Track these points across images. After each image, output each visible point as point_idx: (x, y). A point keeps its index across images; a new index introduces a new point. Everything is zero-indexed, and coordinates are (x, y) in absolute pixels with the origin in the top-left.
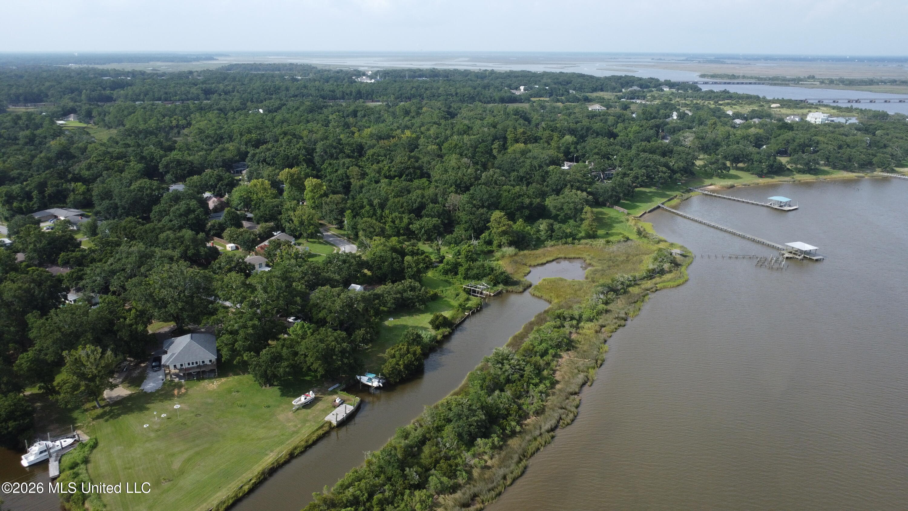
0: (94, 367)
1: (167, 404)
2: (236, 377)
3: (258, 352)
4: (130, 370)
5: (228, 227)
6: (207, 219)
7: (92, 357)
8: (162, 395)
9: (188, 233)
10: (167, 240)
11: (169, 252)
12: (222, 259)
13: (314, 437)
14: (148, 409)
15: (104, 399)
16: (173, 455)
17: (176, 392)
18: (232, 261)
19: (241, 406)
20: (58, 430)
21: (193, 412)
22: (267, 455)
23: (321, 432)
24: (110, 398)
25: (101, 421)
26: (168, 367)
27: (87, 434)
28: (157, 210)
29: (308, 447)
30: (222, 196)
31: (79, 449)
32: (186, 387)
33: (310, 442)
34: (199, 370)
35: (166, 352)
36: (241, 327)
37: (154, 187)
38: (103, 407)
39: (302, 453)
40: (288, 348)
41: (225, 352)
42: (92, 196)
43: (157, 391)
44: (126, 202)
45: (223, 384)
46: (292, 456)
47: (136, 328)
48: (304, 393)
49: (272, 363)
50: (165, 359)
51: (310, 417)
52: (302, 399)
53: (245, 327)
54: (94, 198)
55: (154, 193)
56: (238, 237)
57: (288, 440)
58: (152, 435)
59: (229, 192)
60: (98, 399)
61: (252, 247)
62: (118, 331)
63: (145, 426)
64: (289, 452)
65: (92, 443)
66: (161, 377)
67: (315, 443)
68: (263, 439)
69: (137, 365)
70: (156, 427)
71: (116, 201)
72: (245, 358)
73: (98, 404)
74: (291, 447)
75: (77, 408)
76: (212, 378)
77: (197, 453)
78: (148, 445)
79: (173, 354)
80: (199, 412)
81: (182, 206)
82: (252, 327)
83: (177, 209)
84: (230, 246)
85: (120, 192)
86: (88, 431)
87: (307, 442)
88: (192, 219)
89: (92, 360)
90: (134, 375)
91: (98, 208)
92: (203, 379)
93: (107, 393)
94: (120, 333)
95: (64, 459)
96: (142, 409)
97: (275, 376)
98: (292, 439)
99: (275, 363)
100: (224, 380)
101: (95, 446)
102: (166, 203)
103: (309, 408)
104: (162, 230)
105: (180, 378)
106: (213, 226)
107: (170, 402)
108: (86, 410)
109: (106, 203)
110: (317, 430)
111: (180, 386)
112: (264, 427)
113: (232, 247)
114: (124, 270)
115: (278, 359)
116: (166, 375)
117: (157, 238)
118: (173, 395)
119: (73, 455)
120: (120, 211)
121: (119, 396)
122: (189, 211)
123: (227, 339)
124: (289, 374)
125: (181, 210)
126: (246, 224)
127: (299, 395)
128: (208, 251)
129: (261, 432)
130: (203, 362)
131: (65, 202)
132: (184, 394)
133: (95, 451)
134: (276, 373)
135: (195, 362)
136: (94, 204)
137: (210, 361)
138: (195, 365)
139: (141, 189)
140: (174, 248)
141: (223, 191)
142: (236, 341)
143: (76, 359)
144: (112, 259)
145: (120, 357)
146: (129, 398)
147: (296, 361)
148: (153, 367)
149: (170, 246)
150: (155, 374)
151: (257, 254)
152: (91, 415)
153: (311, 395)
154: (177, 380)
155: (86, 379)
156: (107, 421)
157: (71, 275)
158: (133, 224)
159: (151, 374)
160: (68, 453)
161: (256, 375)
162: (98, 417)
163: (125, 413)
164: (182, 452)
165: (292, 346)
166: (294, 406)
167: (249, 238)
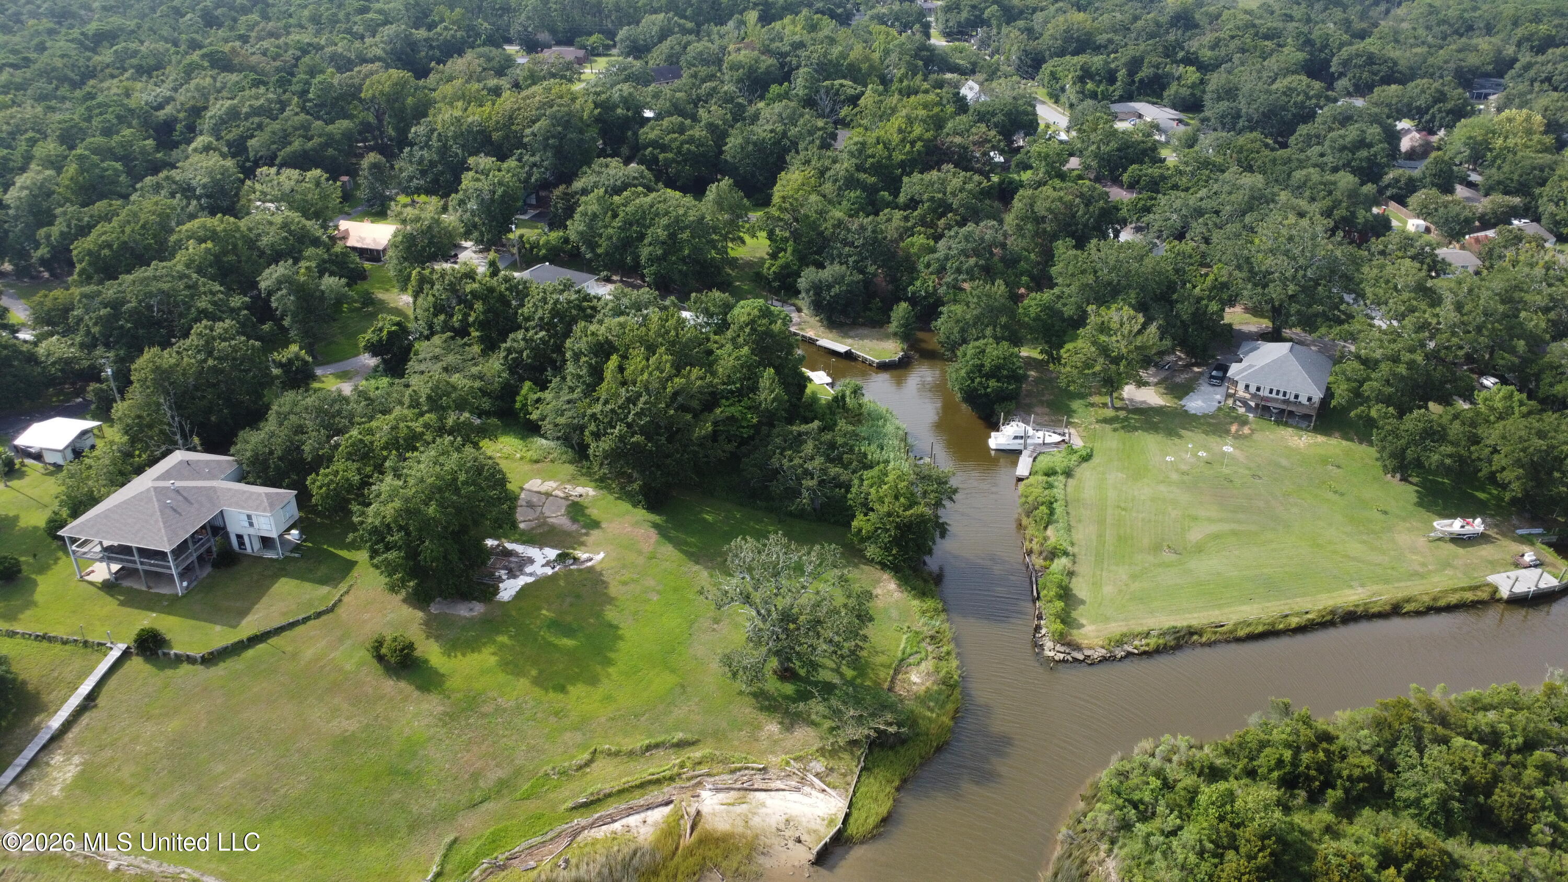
0: (1124, 343)
1: (1213, 441)
2: (1344, 443)
3: (1401, 414)
4: (1174, 369)
5: (1424, 187)
6: (1388, 166)
7: (1127, 327)
8: (1210, 424)
9: (1346, 180)
10: (1305, 183)
11: (1303, 204)
12: (1392, 240)
13: (1453, 599)
14: (1180, 437)
15: (1122, 399)
16: (1195, 518)
17: (1234, 428)
18: (1412, 246)
19: (1336, 492)
20: (1046, 418)
21: (1250, 469)
22: (1351, 587)
23: (1469, 596)
24: (1131, 400)
25: (1107, 427)
26: (1236, 383)
27: (1082, 437)
28: (1305, 132)
29: (1432, 609)
30: (1432, 132)
31: (1064, 453)
32: (1254, 426)
33: (1442, 603)
34: (1284, 407)
35: (1241, 361)
36: (1387, 358)
37: (1312, 93)
38: (1117, 409)
39: (1418, 613)
40: (1463, 424)
41: (1342, 392)
42: (1204, 92)
43: (1205, 416)
44: (1257, 110)
45: (1316, 444)
46: (1395, 611)
47: (1207, 306)
48: (1463, 517)
49: (1423, 439)
50: (1234, 370)
51: (1458, 562)
52: (1456, 525)
53: (1395, 359)
54: (1207, 97)
55: (1308, 103)
56: (1436, 210)
57: (1399, 580)
58: (1174, 476)
59: (1450, 127)
60: (1115, 395)
61: (1458, 234)
62: (1177, 302)
63: (1168, 459)
64: (1394, 601)
65: (1084, 453)
66: (1218, 397)
67: (1450, 609)
68: (1354, 559)
69: (1188, 366)
70: (1184, 467)
71: (1241, 106)
72: (1373, 413)
73: (1112, 401)
74: (1400, 595)
75: (1082, 396)
76: (1302, 429)
77: (1234, 533)
78: (1162, 488)
79: (1251, 366)
80: (1260, 474)
81: (1352, 133)
82: (1407, 363)
83: (1340, 136)
84: (1414, 224)
85: (1252, 91)
86: (1084, 434)
87: (1435, 599)
88: (1361, 160)
89: (1126, 332)
90: (1178, 380)
91: (1207, 113)
92: (1286, 424)
93: (1129, 391)
94: (1179, 306)
95: (1040, 458)
96: (1171, 433)
97: (1418, 464)
98: (1409, 583)
99: (1427, 442)
100: (1320, 439)
101: (1087, 458)
102: (1324, 123)
103: (1464, 547)
104: (1301, 165)
105: (1249, 409)
106: (1397, 180)
107: (1218, 439)
108: (1092, 405)
109: (1224, 105)
110: (1463, 589)
111: (1244, 422)
112: (1364, 542)
113: (1418, 226)
114: (1217, 213)
115: (1436, 437)
116: (1228, 396)
117: (1289, 175)
118: (1228, 432)
119: (1055, 459)
120: (1241, 123)
121: (1144, 402)
122: (1362, 143)
123: (1353, 370)
124: (1448, 471)
125: (1348, 139)
126: (1461, 191)
127: (1454, 516)
128: (1371, 219)
129: (1355, 548)
130: (1297, 397)
131: (1160, 97)
132: (1245, 437)
133: (1085, 465)
134: (1423, 459)
135: (1282, 390)
136: (1203, 106)
137: (1310, 399)
138: (1281, 396)
139: (1289, 91)
140: (1313, 199)
141: (1437, 123)
142: (1369, 379)
143: (1103, 323)
144: (1205, 190)
145: (1167, 343)
146: (1159, 410)
147: (1471, 453)
148: (1212, 377)
149: (1307, 194)
150: (1211, 389)
151: (1463, 247)
152: (1096, 413)
153: (1477, 525)
154: (1242, 410)
155: (1107, 356)
156: (1115, 430)
157: (1134, 204)
158: (1258, 145)
159: (1205, 388)
160: (1049, 453)
161: (1384, 448)
162: (1106, 421)
163: (1146, 430)
164: (1210, 520)
165: (1473, 424)
166: (1435, 530)
167: (1458, 215)
